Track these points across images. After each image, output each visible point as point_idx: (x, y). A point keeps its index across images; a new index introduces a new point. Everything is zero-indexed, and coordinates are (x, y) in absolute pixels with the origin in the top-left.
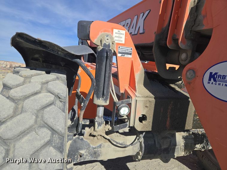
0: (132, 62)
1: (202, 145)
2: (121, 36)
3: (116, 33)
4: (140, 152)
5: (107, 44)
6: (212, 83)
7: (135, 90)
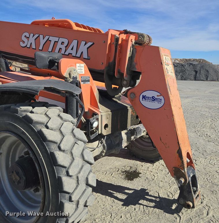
0: (91, 87)
1: (134, 137)
2: (82, 68)
3: (78, 67)
4: (104, 150)
5: (75, 76)
6: (144, 101)
7: (99, 108)
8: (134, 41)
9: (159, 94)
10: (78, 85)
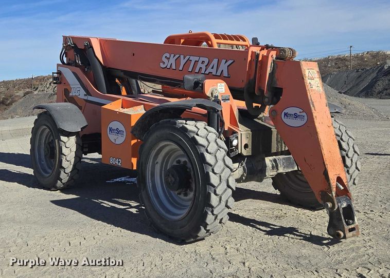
0: (231, 106)
2: (223, 87)
3: (219, 86)
4: (244, 174)
5: (216, 95)
6: (286, 118)
7: (238, 127)
8: (274, 56)
9: (301, 111)
10: (219, 102)
